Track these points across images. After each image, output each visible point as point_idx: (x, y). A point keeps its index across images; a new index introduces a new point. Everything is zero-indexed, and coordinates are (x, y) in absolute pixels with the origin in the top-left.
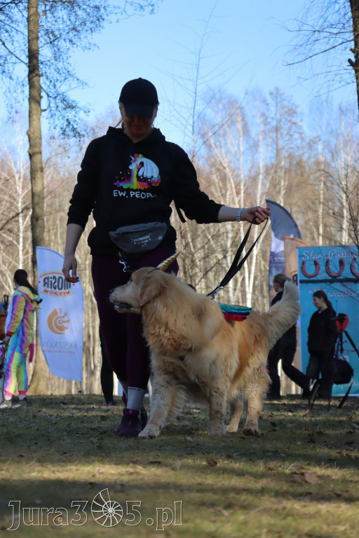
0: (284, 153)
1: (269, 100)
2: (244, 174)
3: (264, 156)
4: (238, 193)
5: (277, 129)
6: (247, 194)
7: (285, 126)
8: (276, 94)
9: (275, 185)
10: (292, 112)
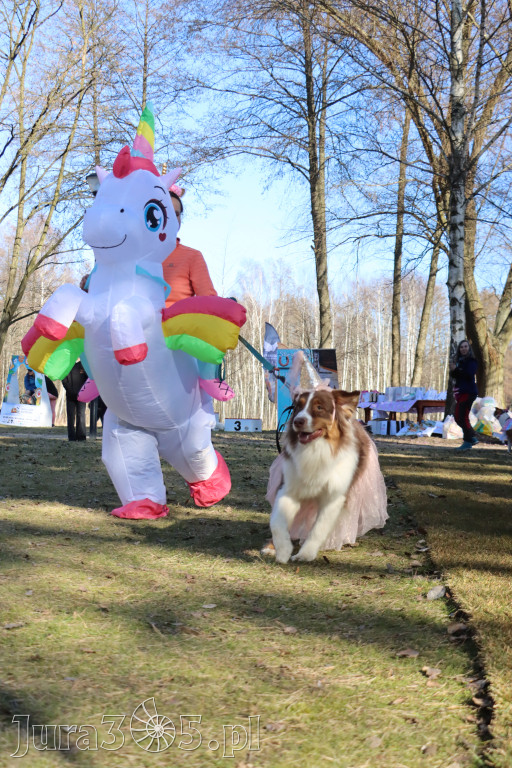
0: (284, 294)
1: (277, 265)
2: (262, 305)
3: (274, 295)
4: (259, 315)
5: (280, 281)
6: (264, 316)
7: (285, 280)
8: (280, 261)
9: (279, 311)
10: (288, 271)
